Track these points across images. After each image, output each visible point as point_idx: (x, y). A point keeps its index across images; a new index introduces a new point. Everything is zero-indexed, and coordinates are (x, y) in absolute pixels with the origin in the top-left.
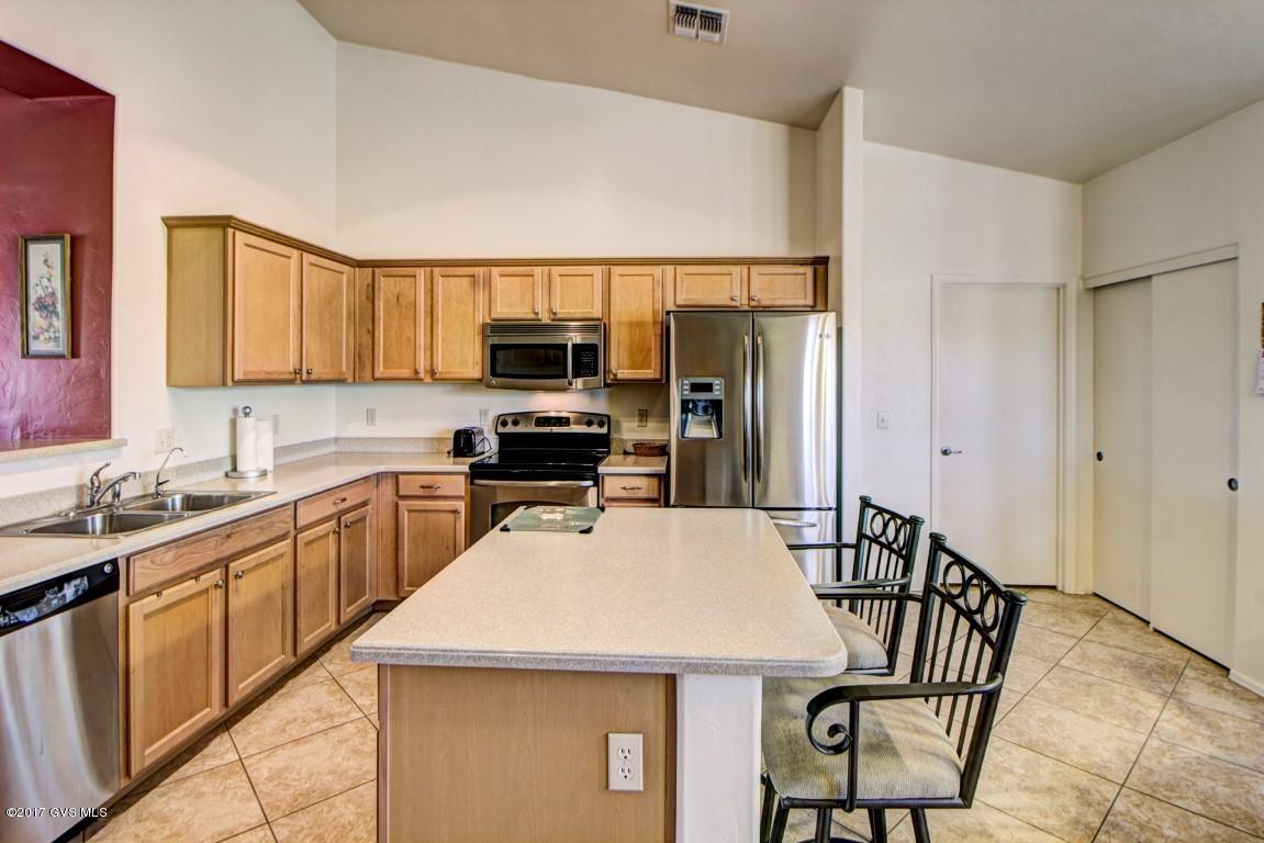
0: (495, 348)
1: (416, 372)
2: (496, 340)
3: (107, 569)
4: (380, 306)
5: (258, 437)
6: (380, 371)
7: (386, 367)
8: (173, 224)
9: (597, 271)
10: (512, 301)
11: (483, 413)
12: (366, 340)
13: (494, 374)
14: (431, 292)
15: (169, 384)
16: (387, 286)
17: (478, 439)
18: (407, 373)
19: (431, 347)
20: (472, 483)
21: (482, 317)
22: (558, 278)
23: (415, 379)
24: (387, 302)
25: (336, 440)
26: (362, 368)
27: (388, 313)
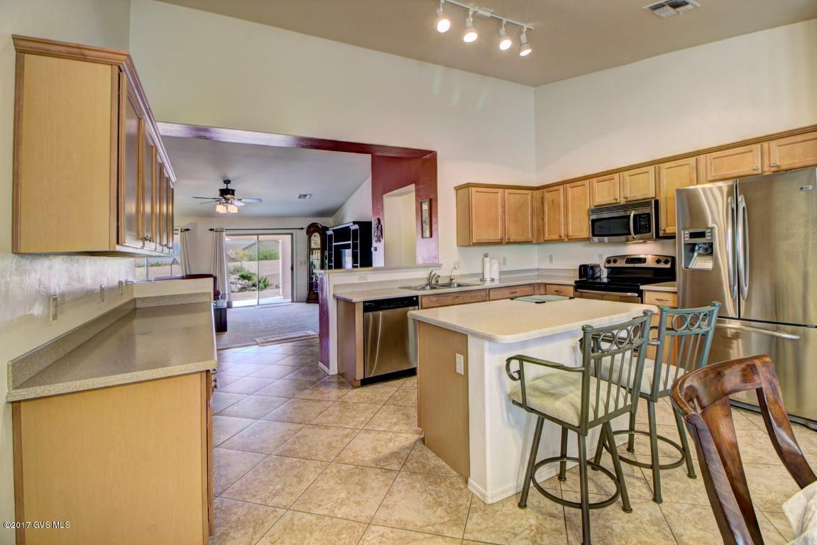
0: (594, 221)
1: (560, 236)
2: (594, 217)
3: (415, 299)
4: (546, 206)
5: (491, 266)
6: (547, 237)
7: (549, 234)
8: (458, 189)
9: (651, 169)
10: (604, 195)
11: (601, 256)
12: (541, 222)
13: (594, 235)
14: (566, 197)
15: (458, 245)
16: (548, 196)
17: (597, 270)
18: (556, 237)
19: (566, 224)
20: (576, 291)
21: (588, 206)
22: (628, 177)
23: (560, 240)
24: (548, 204)
25: (538, 269)
26: (540, 235)
27: (549, 209)
